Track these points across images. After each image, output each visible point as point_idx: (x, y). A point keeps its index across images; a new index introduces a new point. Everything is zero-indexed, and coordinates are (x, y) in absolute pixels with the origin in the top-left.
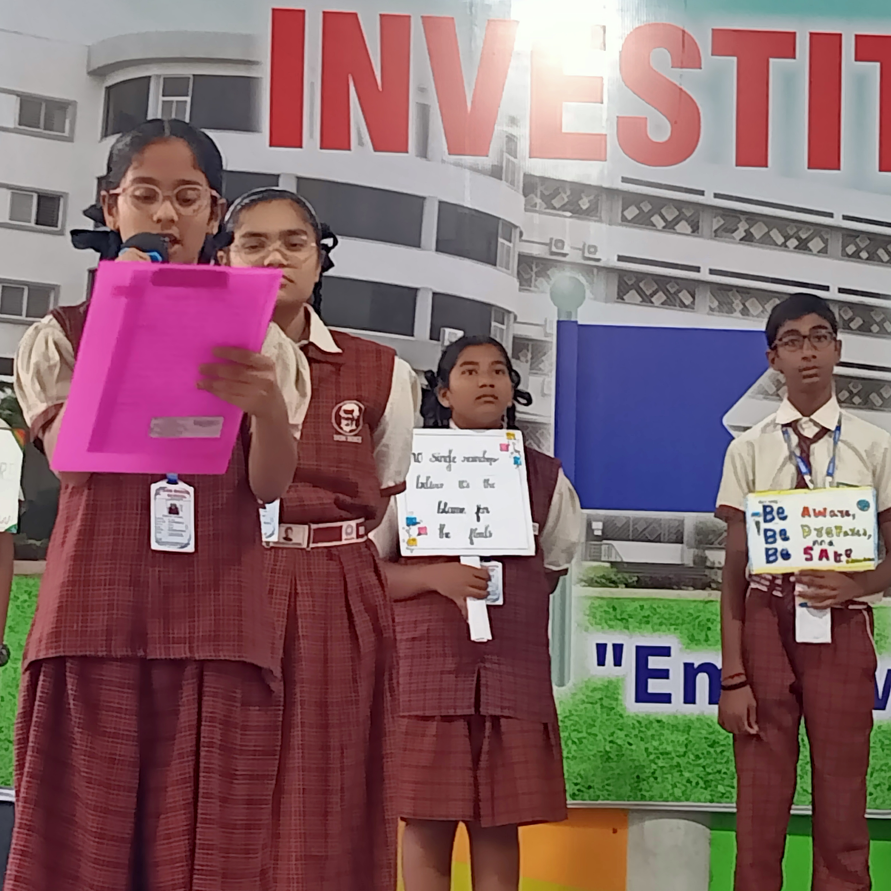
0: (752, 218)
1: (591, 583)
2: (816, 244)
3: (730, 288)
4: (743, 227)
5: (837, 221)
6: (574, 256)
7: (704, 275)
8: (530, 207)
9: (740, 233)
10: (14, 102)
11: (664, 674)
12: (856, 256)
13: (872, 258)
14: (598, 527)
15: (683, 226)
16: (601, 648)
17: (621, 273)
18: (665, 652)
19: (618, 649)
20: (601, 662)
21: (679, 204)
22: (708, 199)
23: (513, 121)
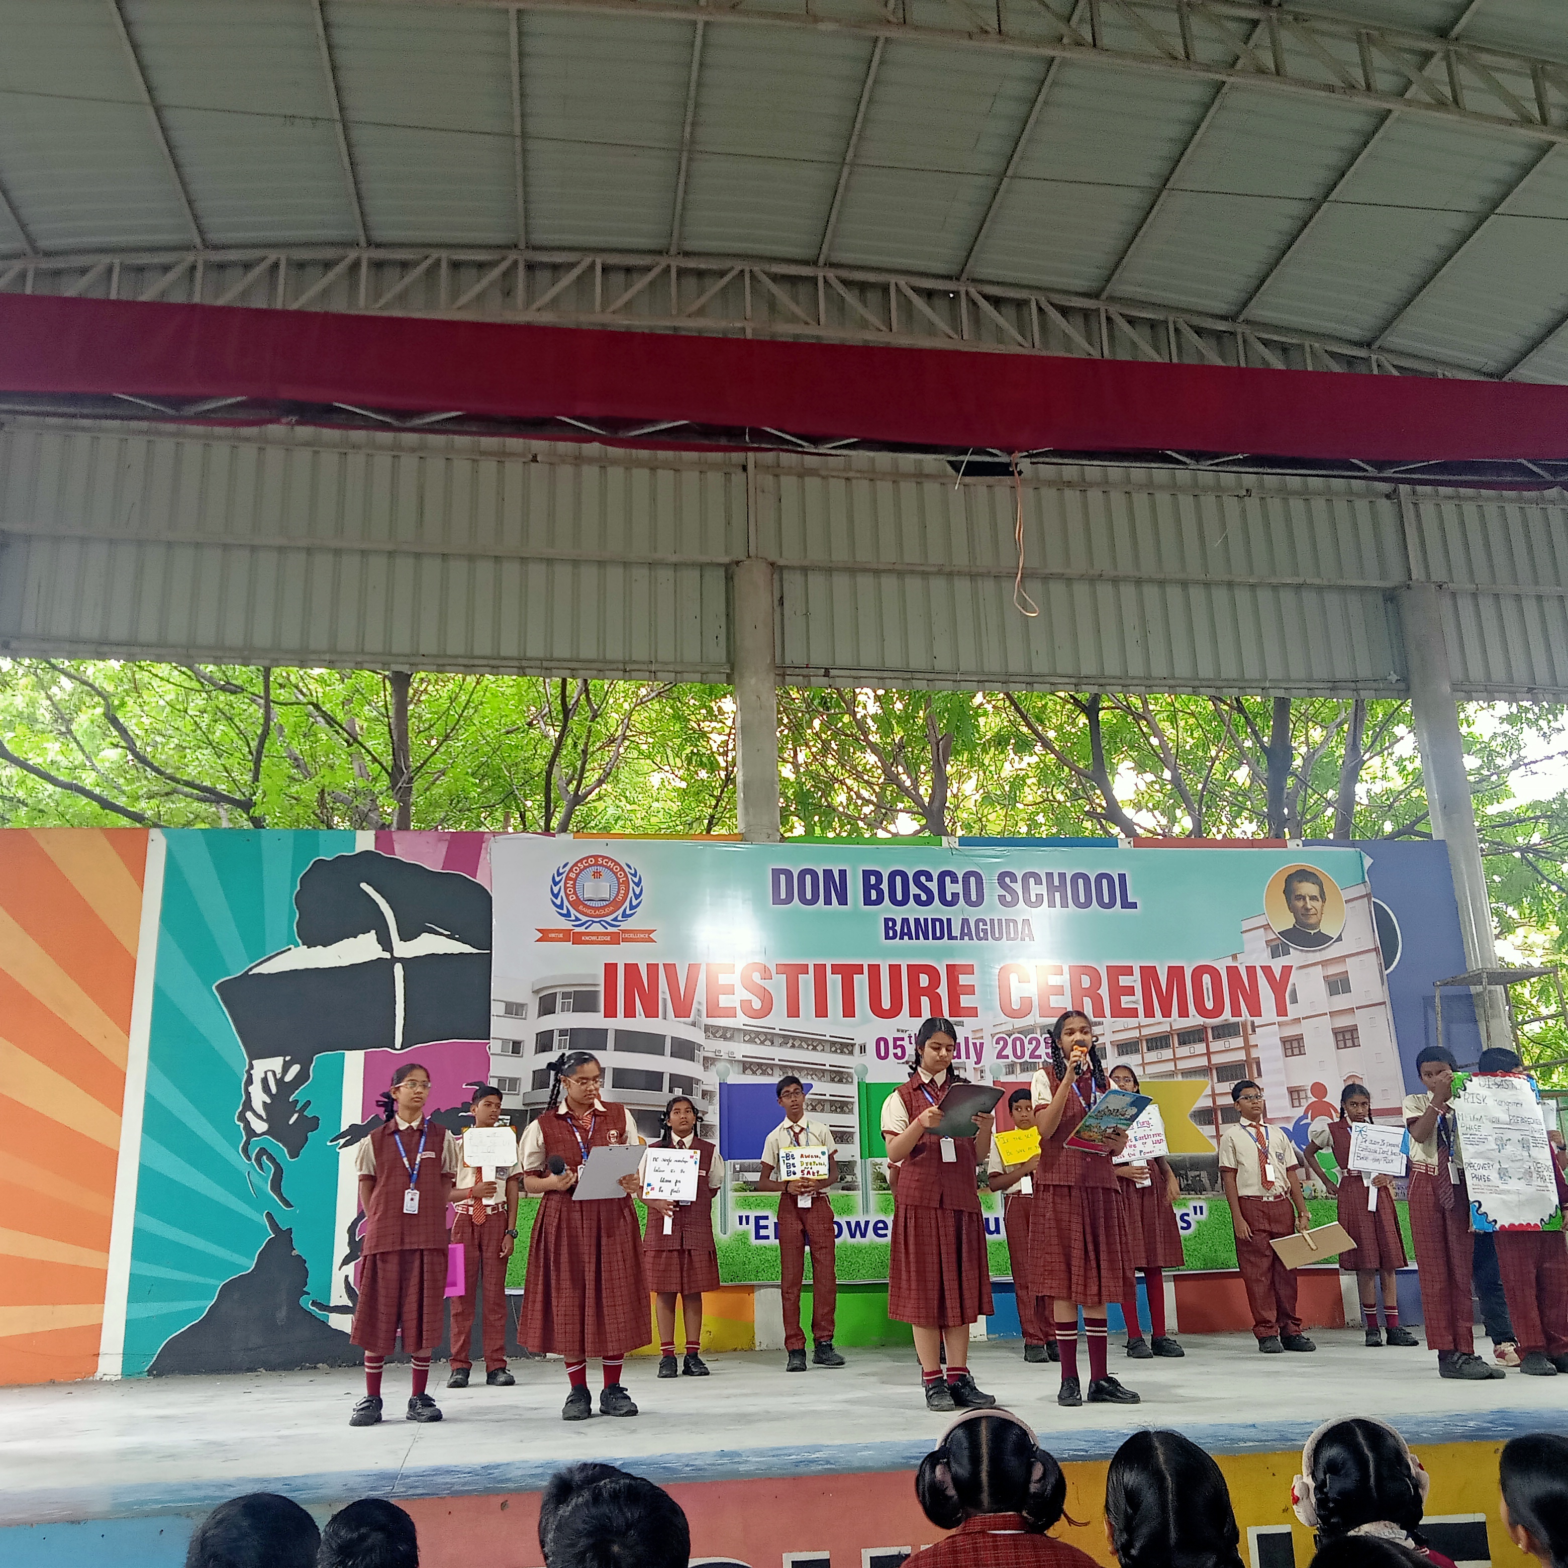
0: (794, 1038)
1: (736, 1190)
2: (819, 1048)
3: (786, 1067)
4: (791, 1042)
5: (828, 1038)
6: (726, 1057)
7: (776, 1062)
8: (707, 1037)
9: (790, 1044)
10: (503, 1005)
11: (766, 1227)
12: (835, 1052)
13: (842, 1052)
14: (738, 1167)
15: (768, 1043)
16: (741, 1218)
17: (744, 1063)
18: (766, 1218)
19: (747, 1218)
20: (741, 1223)
21: (765, 1034)
22: (777, 1031)
23: (699, 1003)
